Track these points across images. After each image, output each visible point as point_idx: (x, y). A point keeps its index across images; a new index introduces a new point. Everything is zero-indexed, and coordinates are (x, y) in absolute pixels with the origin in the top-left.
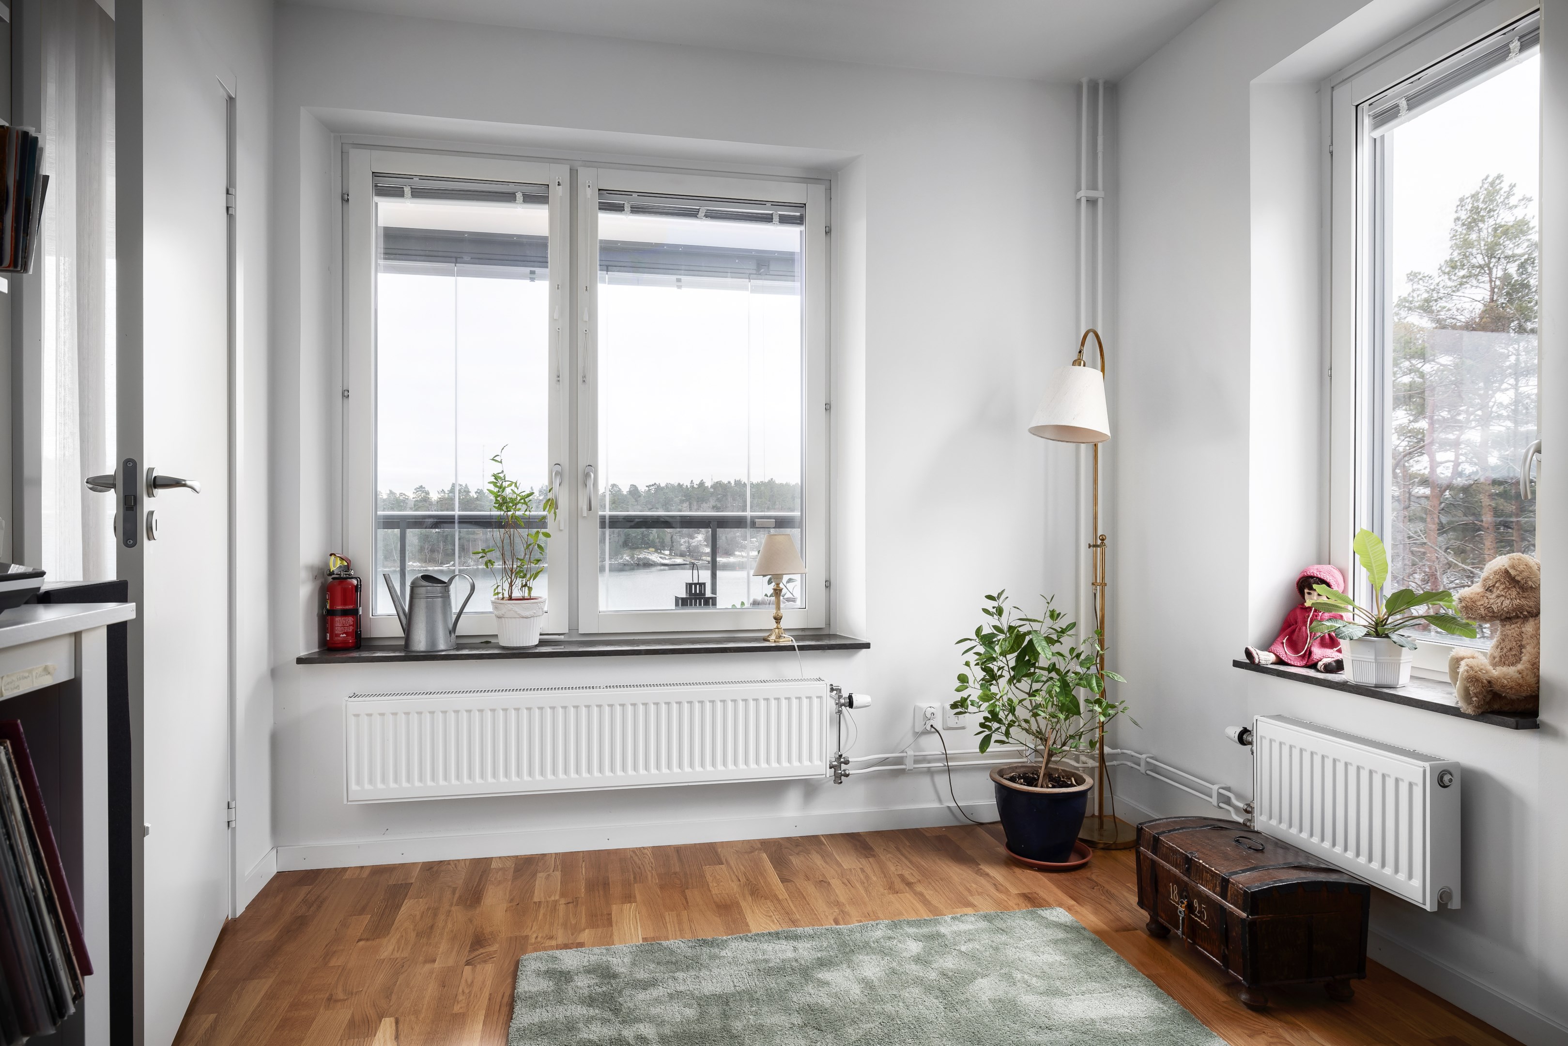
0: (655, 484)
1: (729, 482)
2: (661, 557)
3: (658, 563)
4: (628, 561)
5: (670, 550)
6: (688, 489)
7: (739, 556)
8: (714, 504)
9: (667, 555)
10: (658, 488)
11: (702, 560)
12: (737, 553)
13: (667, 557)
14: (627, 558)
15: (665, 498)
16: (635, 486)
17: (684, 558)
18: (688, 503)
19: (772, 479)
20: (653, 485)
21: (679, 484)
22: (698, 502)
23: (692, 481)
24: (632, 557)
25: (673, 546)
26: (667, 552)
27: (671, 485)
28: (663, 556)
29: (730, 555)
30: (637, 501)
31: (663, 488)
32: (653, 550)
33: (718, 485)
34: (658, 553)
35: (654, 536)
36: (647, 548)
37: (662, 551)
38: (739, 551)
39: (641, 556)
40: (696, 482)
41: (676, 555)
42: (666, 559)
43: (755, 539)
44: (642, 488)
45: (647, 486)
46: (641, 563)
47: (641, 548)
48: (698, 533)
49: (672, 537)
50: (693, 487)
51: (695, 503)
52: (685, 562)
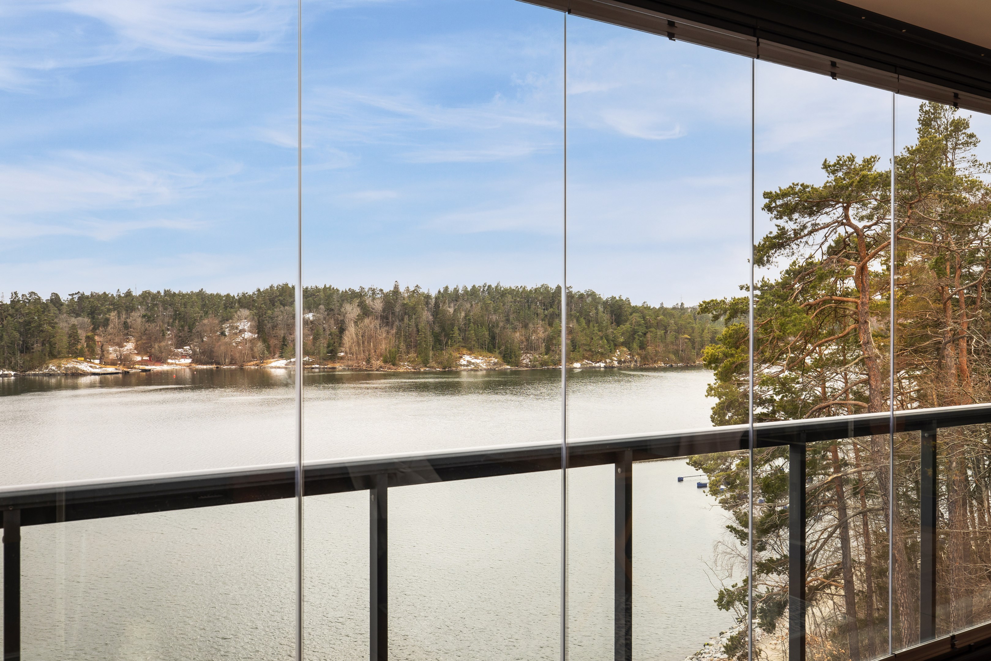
0: (79, 292)
1: (159, 292)
2: (91, 367)
3: (88, 373)
4: (54, 370)
5: (100, 359)
6: (114, 298)
7: (172, 364)
8: (144, 313)
9: (97, 364)
10: (82, 298)
11: (135, 368)
12: (170, 361)
13: (98, 367)
14: (53, 368)
15: (91, 307)
16: (57, 294)
17: (116, 367)
18: (116, 312)
19: (202, 289)
20: (76, 294)
21: (105, 293)
22: (127, 311)
23: (118, 290)
24: (59, 367)
25: (103, 355)
26: (97, 361)
27: (96, 294)
28: (93, 365)
29: (163, 362)
30: (59, 310)
31: (87, 297)
32: (83, 359)
33: (146, 295)
34: (88, 362)
35: (83, 346)
36: (76, 357)
37: (92, 361)
38: (171, 359)
39: (69, 366)
40: (123, 292)
41: (106, 364)
42: (96, 368)
43: (188, 347)
44: (64, 297)
45: (69, 295)
46: (69, 372)
47: (68, 357)
48: (128, 342)
49: (102, 346)
50: (119, 296)
51: (124, 313)
52: (117, 371)
